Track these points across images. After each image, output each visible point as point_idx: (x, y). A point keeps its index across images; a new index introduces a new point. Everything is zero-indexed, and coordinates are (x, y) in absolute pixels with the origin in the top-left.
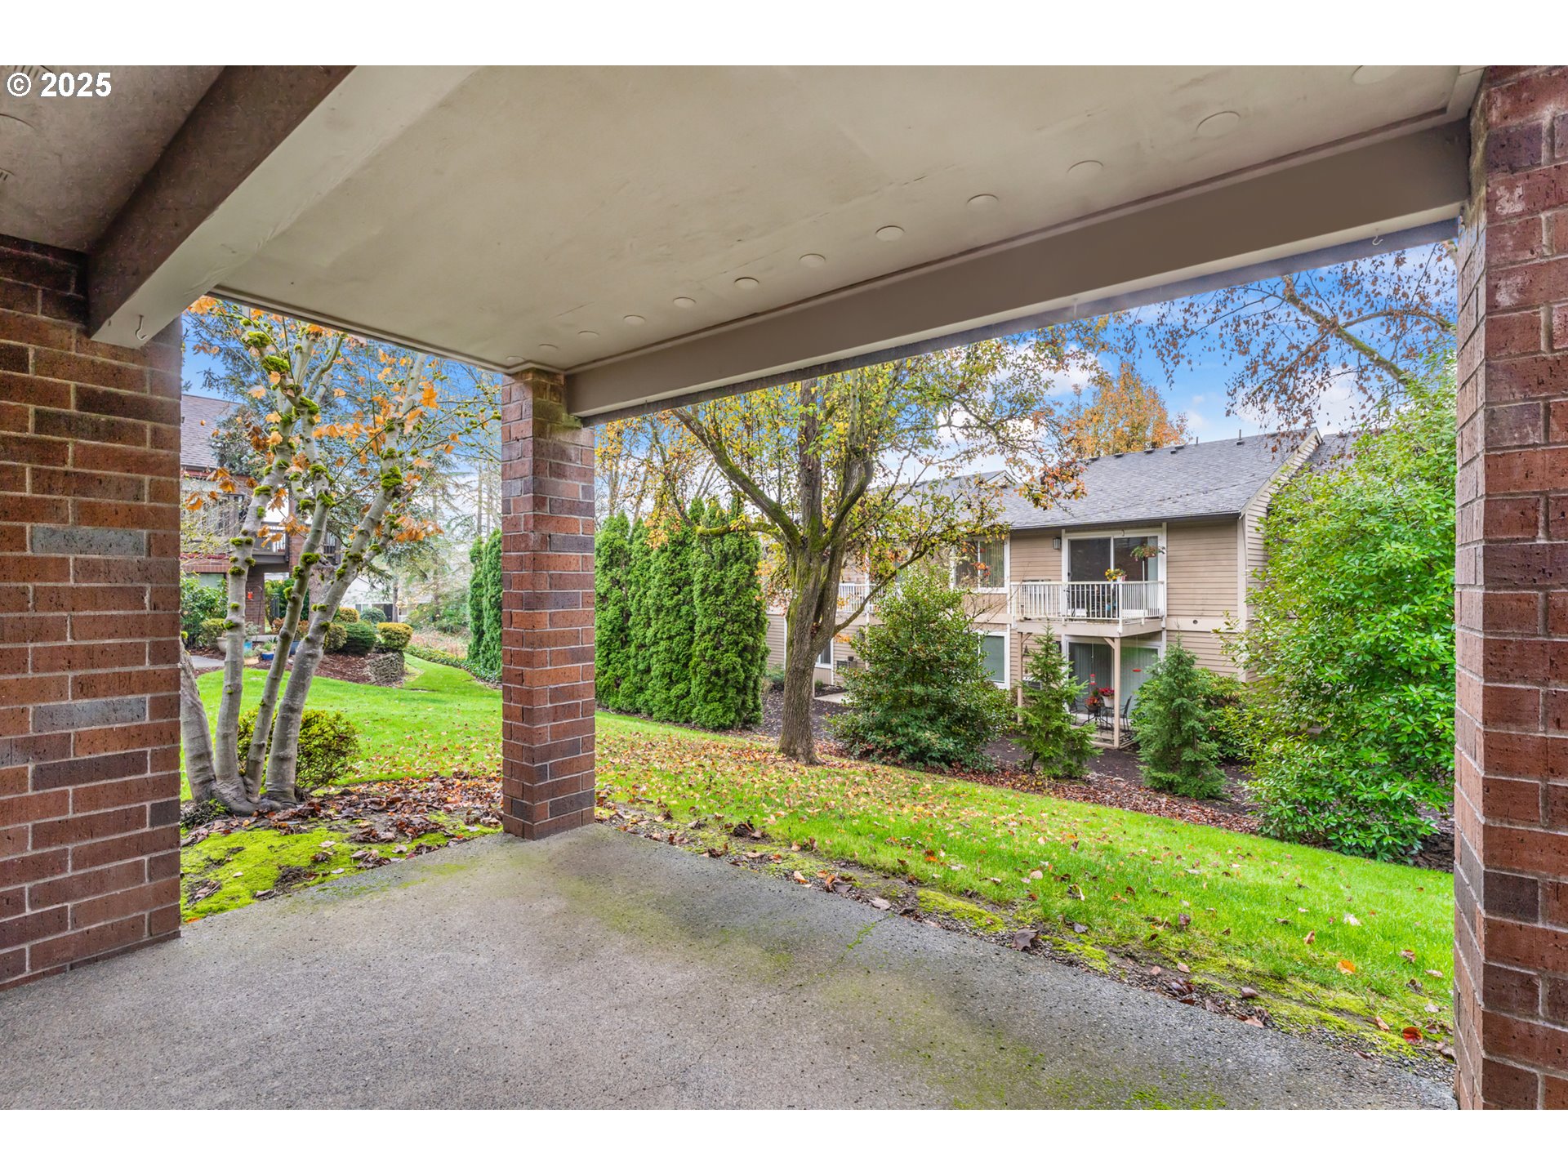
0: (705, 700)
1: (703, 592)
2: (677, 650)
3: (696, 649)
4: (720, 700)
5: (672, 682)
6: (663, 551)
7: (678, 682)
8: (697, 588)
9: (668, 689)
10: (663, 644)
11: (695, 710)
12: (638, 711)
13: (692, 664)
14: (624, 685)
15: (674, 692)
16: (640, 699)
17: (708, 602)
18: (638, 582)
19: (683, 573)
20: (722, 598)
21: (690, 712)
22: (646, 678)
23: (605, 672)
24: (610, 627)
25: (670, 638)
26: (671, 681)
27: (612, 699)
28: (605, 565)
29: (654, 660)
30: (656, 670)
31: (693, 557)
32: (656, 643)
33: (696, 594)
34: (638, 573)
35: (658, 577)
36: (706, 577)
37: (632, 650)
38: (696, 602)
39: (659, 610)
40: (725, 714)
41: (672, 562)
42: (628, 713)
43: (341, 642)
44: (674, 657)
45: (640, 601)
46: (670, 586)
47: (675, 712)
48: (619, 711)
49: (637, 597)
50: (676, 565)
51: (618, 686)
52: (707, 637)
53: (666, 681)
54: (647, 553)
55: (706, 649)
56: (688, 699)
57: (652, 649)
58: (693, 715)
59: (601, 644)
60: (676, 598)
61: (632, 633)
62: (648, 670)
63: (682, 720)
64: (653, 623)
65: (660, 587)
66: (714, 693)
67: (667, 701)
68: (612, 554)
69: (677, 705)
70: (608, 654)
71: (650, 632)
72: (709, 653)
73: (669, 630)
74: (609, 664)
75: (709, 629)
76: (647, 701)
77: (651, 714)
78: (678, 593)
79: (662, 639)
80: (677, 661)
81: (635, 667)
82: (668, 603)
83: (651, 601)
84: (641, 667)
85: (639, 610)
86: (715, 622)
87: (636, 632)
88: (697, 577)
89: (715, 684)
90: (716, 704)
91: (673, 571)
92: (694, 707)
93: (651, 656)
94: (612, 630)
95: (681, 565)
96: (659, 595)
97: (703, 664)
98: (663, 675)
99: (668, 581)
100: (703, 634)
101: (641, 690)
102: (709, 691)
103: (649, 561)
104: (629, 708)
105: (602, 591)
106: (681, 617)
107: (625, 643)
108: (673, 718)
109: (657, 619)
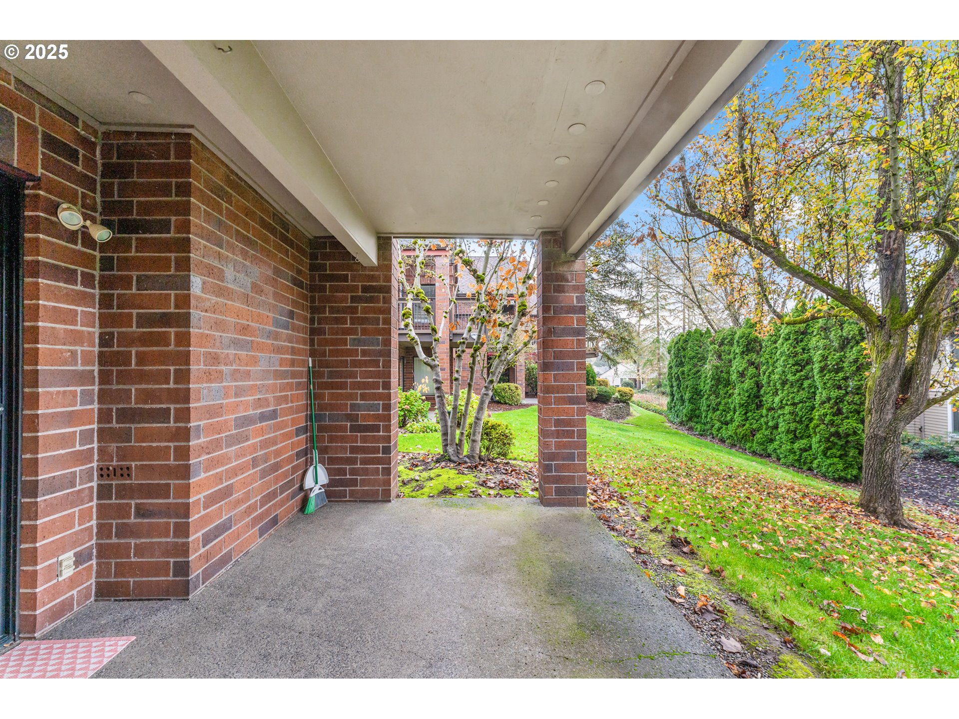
0: (824, 453)
1: (822, 370)
2: (800, 413)
3: (816, 414)
4: (840, 457)
5: (796, 438)
6: (787, 340)
7: (801, 438)
8: (817, 367)
9: (793, 443)
10: (787, 409)
11: (816, 462)
12: (769, 456)
13: (812, 425)
14: (758, 436)
15: (796, 446)
16: (770, 448)
17: (827, 377)
18: (768, 362)
19: (805, 356)
20: (841, 375)
21: (811, 463)
22: (775, 432)
23: (744, 425)
24: (747, 394)
25: (794, 404)
26: (795, 436)
27: (748, 445)
28: (743, 352)
29: (781, 420)
30: (782, 427)
31: (813, 342)
32: (781, 408)
33: (816, 371)
34: (768, 356)
35: (783, 358)
36: (824, 358)
37: (764, 412)
38: (816, 377)
39: (784, 383)
40: (845, 469)
41: (795, 347)
42: (761, 456)
43: (595, 396)
44: (798, 419)
45: (769, 376)
46: (794, 365)
47: (798, 460)
48: (754, 453)
49: (767, 374)
50: (799, 349)
51: (754, 435)
52: (827, 405)
53: (791, 436)
54: (775, 342)
55: (825, 415)
56: (810, 452)
57: (780, 412)
58: (814, 465)
59: (741, 405)
60: (798, 374)
61: (764, 399)
62: (776, 427)
63: (805, 468)
64: (780, 392)
65: (785, 366)
66: (834, 451)
67: (792, 451)
68: (749, 344)
69: (801, 456)
70: (746, 413)
71: (777, 399)
72: (828, 418)
73: (793, 398)
74: (746, 419)
75: (829, 399)
76: (775, 449)
77: (779, 459)
78: (801, 371)
79: (787, 404)
80: (800, 422)
81: (766, 423)
82: (791, 378)
83: (777, 377)
84: (770, 424)
85: (769, 383)
86: (834, 394)
87: (767, 399)
88: (816, 358)
89: (835, 444)
90: (836, 460)
91: (796, 354)
92: (816, 459)
93: (779, 417)
94: (749, 397)
95: (804, 349)
96: (784, 372)
97: (822, 426)
98: (788, 431)
99: (791, 361)
100: (823, 403)
101: (771, 441)
102: (828, 449)
103: (776, 348)
104: (762, 452)
105: (740, 369)
106: (804, 389)
107: (759, 406)
108: (797, 464)
109: (783, 390)
